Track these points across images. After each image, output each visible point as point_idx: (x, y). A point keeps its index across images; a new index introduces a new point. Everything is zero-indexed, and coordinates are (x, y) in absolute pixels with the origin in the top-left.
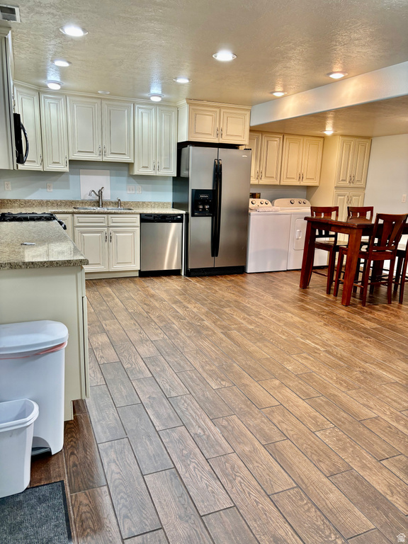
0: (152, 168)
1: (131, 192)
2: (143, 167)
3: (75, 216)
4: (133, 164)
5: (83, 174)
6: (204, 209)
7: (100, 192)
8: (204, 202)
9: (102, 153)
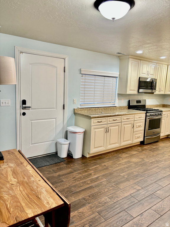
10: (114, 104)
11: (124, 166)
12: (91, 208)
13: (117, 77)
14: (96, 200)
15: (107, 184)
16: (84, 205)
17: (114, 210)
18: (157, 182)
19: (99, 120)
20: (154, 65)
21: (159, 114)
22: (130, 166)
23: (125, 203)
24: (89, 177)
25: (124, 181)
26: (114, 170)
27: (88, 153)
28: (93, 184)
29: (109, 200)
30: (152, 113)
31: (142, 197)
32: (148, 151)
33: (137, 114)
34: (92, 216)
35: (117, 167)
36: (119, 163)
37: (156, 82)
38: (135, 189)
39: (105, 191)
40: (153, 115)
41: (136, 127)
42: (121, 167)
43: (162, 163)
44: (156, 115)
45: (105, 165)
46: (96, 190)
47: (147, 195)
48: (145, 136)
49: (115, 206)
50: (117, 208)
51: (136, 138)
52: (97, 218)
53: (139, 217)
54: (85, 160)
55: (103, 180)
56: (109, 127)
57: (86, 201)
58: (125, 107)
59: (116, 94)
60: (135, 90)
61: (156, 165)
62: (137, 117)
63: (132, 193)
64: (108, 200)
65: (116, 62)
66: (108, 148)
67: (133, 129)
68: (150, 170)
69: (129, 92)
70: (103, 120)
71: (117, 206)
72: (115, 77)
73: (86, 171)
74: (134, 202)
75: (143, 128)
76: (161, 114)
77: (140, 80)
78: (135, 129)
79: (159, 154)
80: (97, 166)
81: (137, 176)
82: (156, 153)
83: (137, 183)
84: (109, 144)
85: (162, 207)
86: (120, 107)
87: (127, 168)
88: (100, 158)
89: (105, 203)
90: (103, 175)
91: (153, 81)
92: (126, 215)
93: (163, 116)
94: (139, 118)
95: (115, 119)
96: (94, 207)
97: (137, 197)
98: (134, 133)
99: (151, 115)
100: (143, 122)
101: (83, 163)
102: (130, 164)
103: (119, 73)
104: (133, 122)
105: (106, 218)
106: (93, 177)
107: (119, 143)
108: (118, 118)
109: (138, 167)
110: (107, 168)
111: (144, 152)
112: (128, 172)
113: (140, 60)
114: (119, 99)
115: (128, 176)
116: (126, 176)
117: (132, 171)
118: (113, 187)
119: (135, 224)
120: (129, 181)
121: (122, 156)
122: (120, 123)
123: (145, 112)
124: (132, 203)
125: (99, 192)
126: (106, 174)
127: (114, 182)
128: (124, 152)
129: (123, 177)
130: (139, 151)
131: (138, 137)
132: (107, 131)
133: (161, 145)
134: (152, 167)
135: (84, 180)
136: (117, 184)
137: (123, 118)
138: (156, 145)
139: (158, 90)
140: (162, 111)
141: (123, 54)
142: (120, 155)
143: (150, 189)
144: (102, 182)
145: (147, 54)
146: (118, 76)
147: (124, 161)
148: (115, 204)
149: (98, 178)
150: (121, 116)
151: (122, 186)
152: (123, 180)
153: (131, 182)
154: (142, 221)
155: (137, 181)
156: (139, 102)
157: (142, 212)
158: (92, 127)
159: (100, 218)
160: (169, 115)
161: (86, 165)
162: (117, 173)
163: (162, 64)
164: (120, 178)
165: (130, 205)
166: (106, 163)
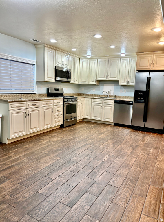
0: (126, 82)
1: (121, 92)
2: (122, 82)
3: (92, 99)
4: (119, 81)
5: (101, 86)
6: (140, 99)
7: (109, 92)
8: (140, 96)
9: (108, 77)
10: (34, 91)
11: (45, 145)
12: (12, 182)
13: (34, 65)
14: (17, 175)
15: (29, 161)
16: (4, 181)
17: (35, 178)
18: (73, 152)
19: (18, 104)
20: (68, 57)
21: (74, 101)
22: (51, 144)
23: (46, 171)
24: (9, 159)
25: (45, 156)
26: (36, 149)
27: (7, 139)
28: (13, 164)
29: (31, 172)
30: (69, 99)
31: (61, 164)
32: (66, 132)
33: (56, 99)
34: (13, 188)
35: (38, 147)
36: (40, 144)
37: (71, 72)
38: (55, 160)
39: (27, 166)
40: (70, 101)
41: (55, 112)
42: (42, 147)
43: (78, 138)
44: (72, 101)
45: (26, 147)
46: (17, 168)
47: (64, 162)
48: (64, 119)
49: (36, 175)
50: (38, 176)
51: (56, 122)
52: (18, 188)
53: (58, 178)
54: (4, 147)
55: (24, 159)
56: (29, 112)
57: (6, 178)
58: (45, 94)
59: (34, 82)
60: (52, 78)
61: (73, 141)
62: (56, 102)
63: (52, 163)
64: (29, 172)
65: (32, 49)
66: (29, 133)
67: (52, 114)
68: (68, 144)
69: (47, 79)
70: (22, 104)
71: (39, 174)
72: (32, 64)
73: (5, 155)
74: (53, 169)
75: (62, 113)
76: (76, 101)
77: (56, 69)
78: (55, 114)
79: (76, 133)
80: (18, 149)
81: (57, 151)
82: (73, 132)
83: (57, 156)
84: (29, 128)
85: (76, 168)
86: (39, 94)
87: (48, 146)
88: (21, 143)
89: (27, 175)
90: (25, 155)
91: (68, 70)
92: (46, 180)
93: (78, 102)
94: (58, 103)
95: (34, 104)
96: (15, 180)
97: (57, 165)
98: (54, 117)
99: (68, 101)
100: (61, 107)
101: (3, 149)
102: (51, 143)
103: (36, 61)
104: (52, 107)
105: (27, 186)
106: (14, 158)
107: (40, 127)
108: (37, 103)
109: (57, 144)
110: (29, 149)
111: (63, 133)
112: (49, 149)
113: (56, 50)
114: (38, 87)
115: (48, 152)
116: (47, 152)
117: (52, 147)
118: (35, 162)
119: (54, 184)
120: (49, 155)
121: (44, 138)
122: (40, 108)
123: (63, 98)
124: (52, 170)
125: (20, 169)
126: (27, 154)
127: (36, 158)
128: (45, 135)
129: (45, 153)
130: (59, 132)
131: (58, 121)
132: (27, 116)
133: (78, 126)
134: (70, 142)
135: (4, 162)
136: (38, 159)
137: (42, 103)
138: (74, 127)
139: (73, 80)
140: (77, 98)
141: (39, 42)
142: (41, 138)
143: (67, 158)
144: (23, 161)
145: (60, 44)
146: (35, 63)
147: (46, 141)
148: (36, 174)
149: (19, 158)
150: (40, 101)
151: (43, 160)
152: (43, 155)
153: (52, 156)
154: (60, 180)
155: (56, 154)
156: (57, 90)
157: (60, 174)
158: (10, 112)
159: (21, 187)
160: (83, 101)
161: (5, 150)
162: (38, 151)
163: (75, 56)
164: (41, 155)
165: (50, 172)
166: (27, 146)
